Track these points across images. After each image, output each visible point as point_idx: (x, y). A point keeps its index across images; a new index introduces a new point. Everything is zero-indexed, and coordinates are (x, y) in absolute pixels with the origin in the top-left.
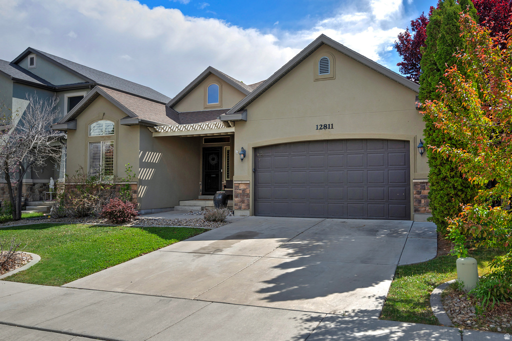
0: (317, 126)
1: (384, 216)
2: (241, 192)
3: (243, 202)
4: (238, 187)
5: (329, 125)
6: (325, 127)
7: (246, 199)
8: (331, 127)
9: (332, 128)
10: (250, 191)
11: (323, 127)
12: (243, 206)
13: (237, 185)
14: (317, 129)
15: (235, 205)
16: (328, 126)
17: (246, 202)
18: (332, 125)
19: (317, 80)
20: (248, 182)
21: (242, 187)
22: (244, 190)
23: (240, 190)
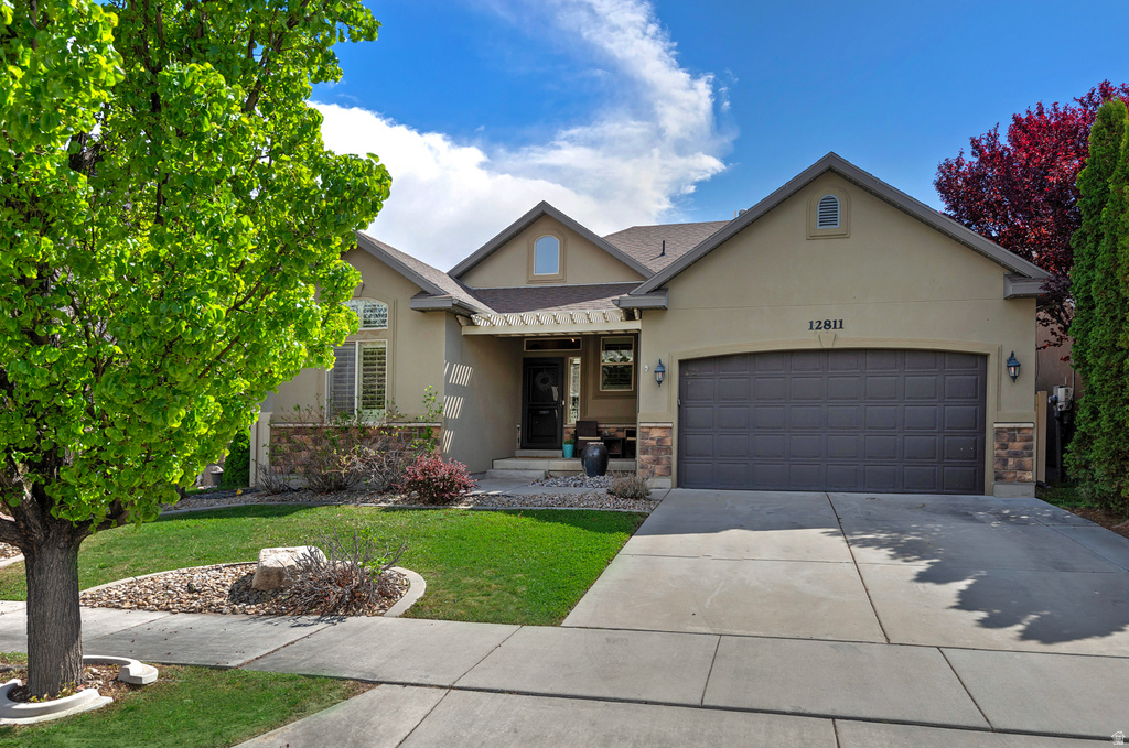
0: (811, 322)
1: (934, 488)
2: (654, 442)
3: (657, 461)
4: (648, 433)
5: (835, 322)
6: (827, 325)
7: (663, 456)
8: (838, 326)
9: (841, 327)
10: (672, 441)
11: (822, 325)
12: (658, 469)
13: (645, 430)
14: (811, 328)
15: (642, 468)
16: (832, 324)
17: (664, 461)
18: (841, 321)
19: (812, 238)
20: (670, 425)
21: (656, 434)
22: (660, 440)
23: (652, 439)
